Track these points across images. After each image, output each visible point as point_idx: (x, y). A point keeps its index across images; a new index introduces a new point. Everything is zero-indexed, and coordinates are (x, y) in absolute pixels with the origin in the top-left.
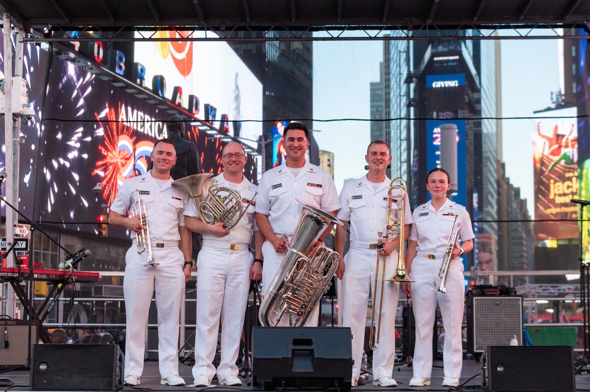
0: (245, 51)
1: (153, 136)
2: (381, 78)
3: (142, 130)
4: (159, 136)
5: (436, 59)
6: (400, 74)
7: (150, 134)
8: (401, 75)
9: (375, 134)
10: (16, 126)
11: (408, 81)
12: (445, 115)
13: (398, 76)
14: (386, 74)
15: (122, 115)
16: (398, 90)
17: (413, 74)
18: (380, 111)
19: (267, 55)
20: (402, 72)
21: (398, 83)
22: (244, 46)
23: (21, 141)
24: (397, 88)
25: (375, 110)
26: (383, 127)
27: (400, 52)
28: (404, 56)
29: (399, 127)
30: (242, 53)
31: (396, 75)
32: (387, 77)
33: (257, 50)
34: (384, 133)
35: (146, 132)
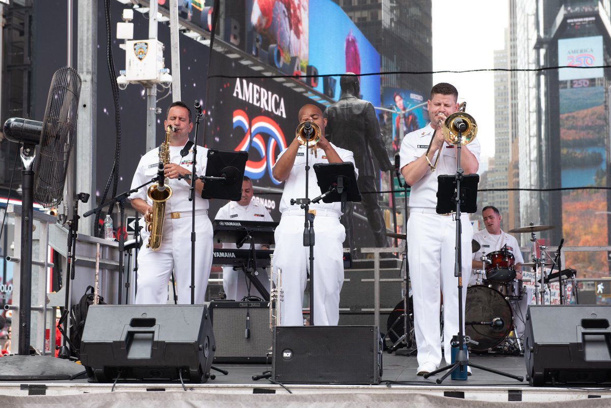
0: (359, 19)
1: (270, 110)
2: (506, 46)
3: (258, 105)
4: (276, 111)
5: (569, 21)
6: (528, 39)
7: (266, 109)
8: (530, 41)
9: (499, 106)
10: (152, 94)
11: (537, 47)
12: (581, 83)
13: (526, 41)
14: (511, 40)
15: (237, 88)
16: (526, 58)
17: (544, 39)
18: (505, 81)
19: (383, 22)
20: (530, 37)
21: (526, 49)
22: (358, 14)
23: (157, 111)
24: (525, 56)
25: (499, 80)
26: (508, 99)
27: (528, 15)
28: (532, 19)
29: (527, 98)
30: (356, 21)
31: (523, 41)
32: (512, 43)
33: (372, 18)
34: (510, 105)
35: (262, 107)
